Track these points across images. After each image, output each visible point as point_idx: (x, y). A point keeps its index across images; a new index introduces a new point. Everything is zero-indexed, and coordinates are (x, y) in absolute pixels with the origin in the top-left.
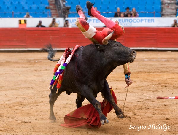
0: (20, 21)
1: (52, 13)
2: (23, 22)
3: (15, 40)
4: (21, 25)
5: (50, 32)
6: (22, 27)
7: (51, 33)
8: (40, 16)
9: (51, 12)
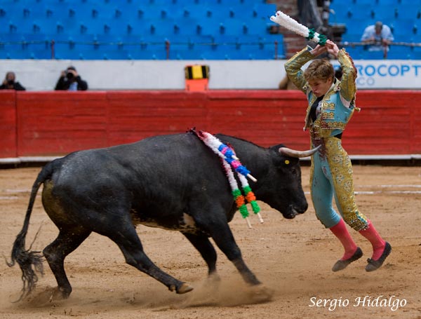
0: (189, 69)
1: (289, 47)
2: (197, 73)
3: (173, 128)
4: (190, 82)
5: (281, 103)
6: (197, 87)
7: (283, 108)
8: (250, 55)
9: (285, 44)
